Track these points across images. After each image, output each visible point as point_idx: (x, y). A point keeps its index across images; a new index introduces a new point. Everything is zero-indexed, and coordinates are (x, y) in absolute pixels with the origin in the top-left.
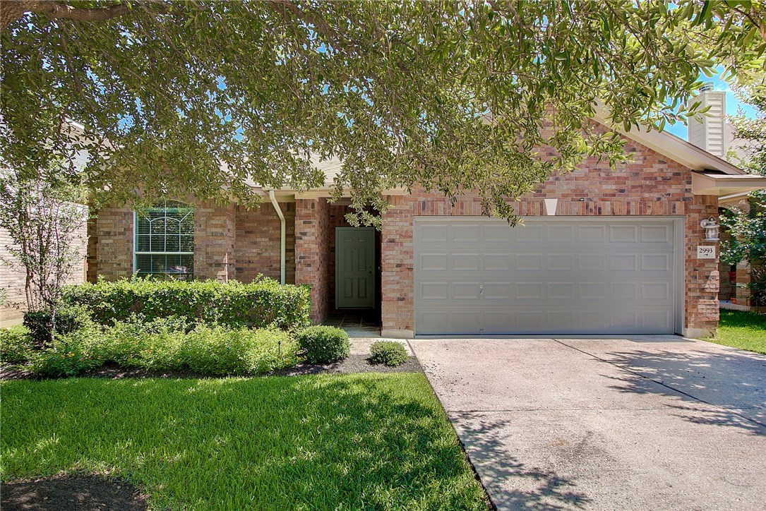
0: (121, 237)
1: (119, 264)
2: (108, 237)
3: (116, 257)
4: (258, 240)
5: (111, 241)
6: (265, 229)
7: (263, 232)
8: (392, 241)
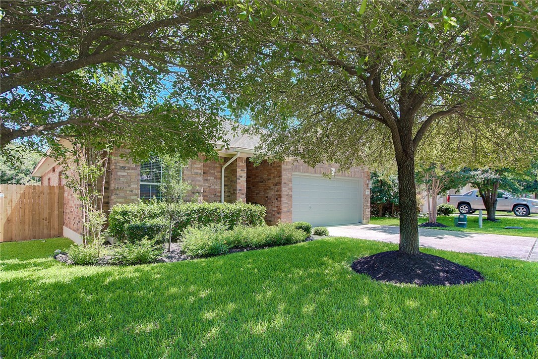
0: (133, 171)
1: (132, 191)
2: (123, 171)
3: (129, 186)
4: (209, 178)
5: (125, 174)
6: (212, 171)
7: (212, 173)
8: (285, 183)
